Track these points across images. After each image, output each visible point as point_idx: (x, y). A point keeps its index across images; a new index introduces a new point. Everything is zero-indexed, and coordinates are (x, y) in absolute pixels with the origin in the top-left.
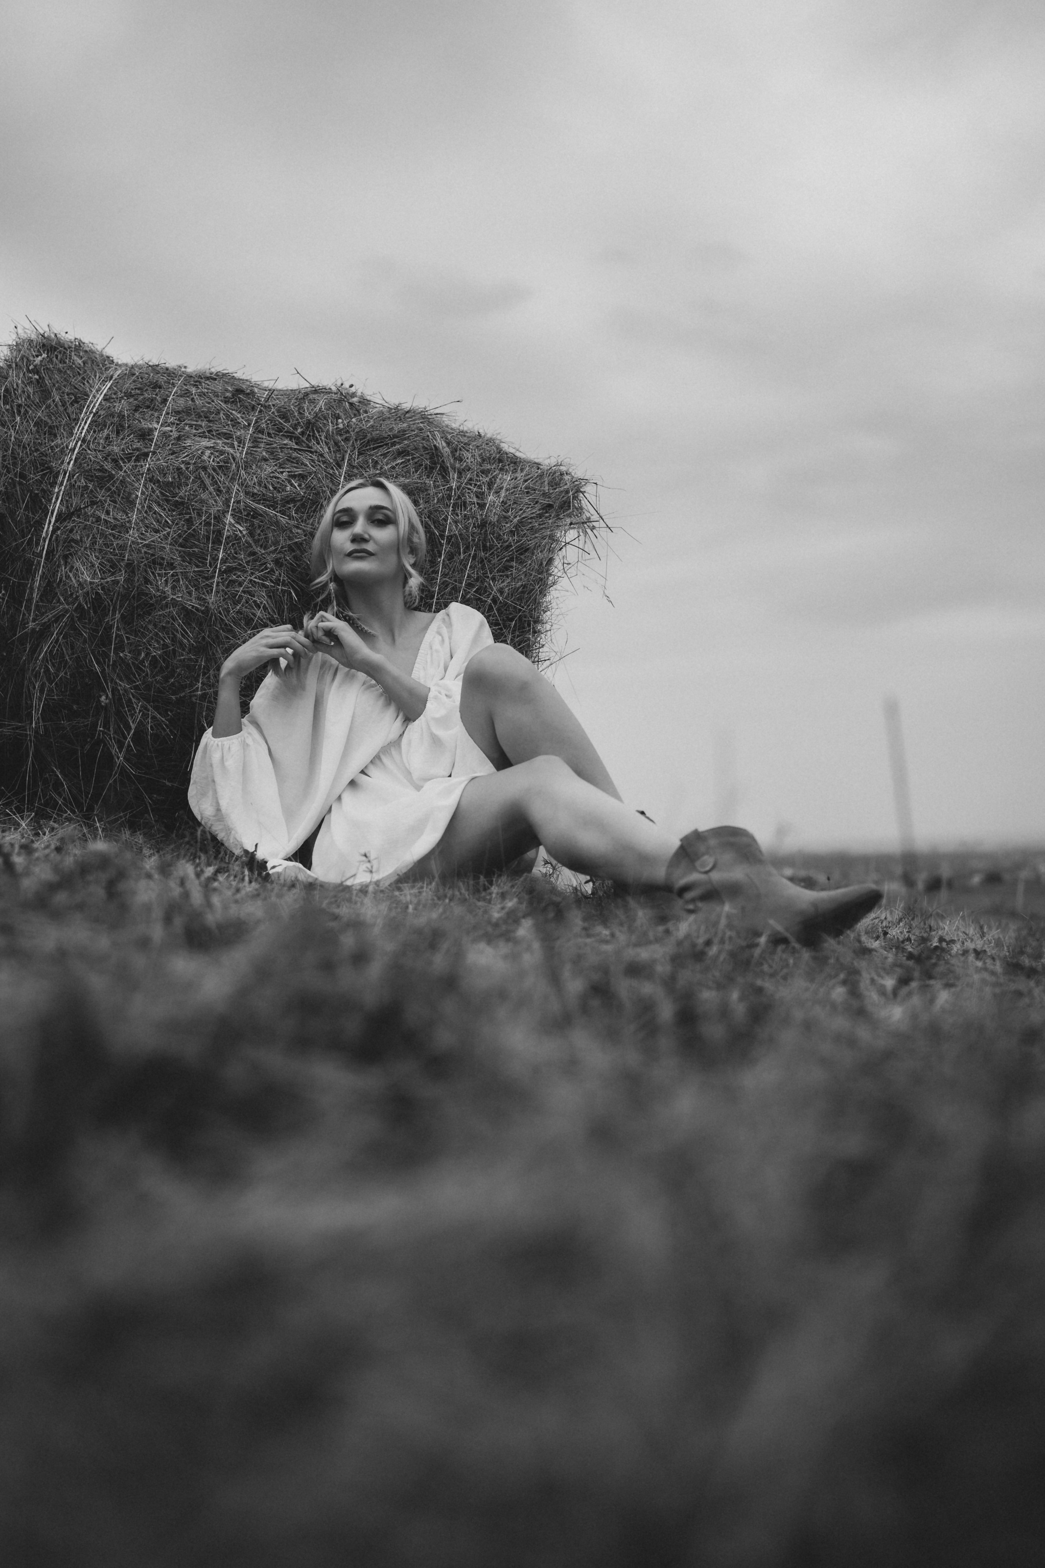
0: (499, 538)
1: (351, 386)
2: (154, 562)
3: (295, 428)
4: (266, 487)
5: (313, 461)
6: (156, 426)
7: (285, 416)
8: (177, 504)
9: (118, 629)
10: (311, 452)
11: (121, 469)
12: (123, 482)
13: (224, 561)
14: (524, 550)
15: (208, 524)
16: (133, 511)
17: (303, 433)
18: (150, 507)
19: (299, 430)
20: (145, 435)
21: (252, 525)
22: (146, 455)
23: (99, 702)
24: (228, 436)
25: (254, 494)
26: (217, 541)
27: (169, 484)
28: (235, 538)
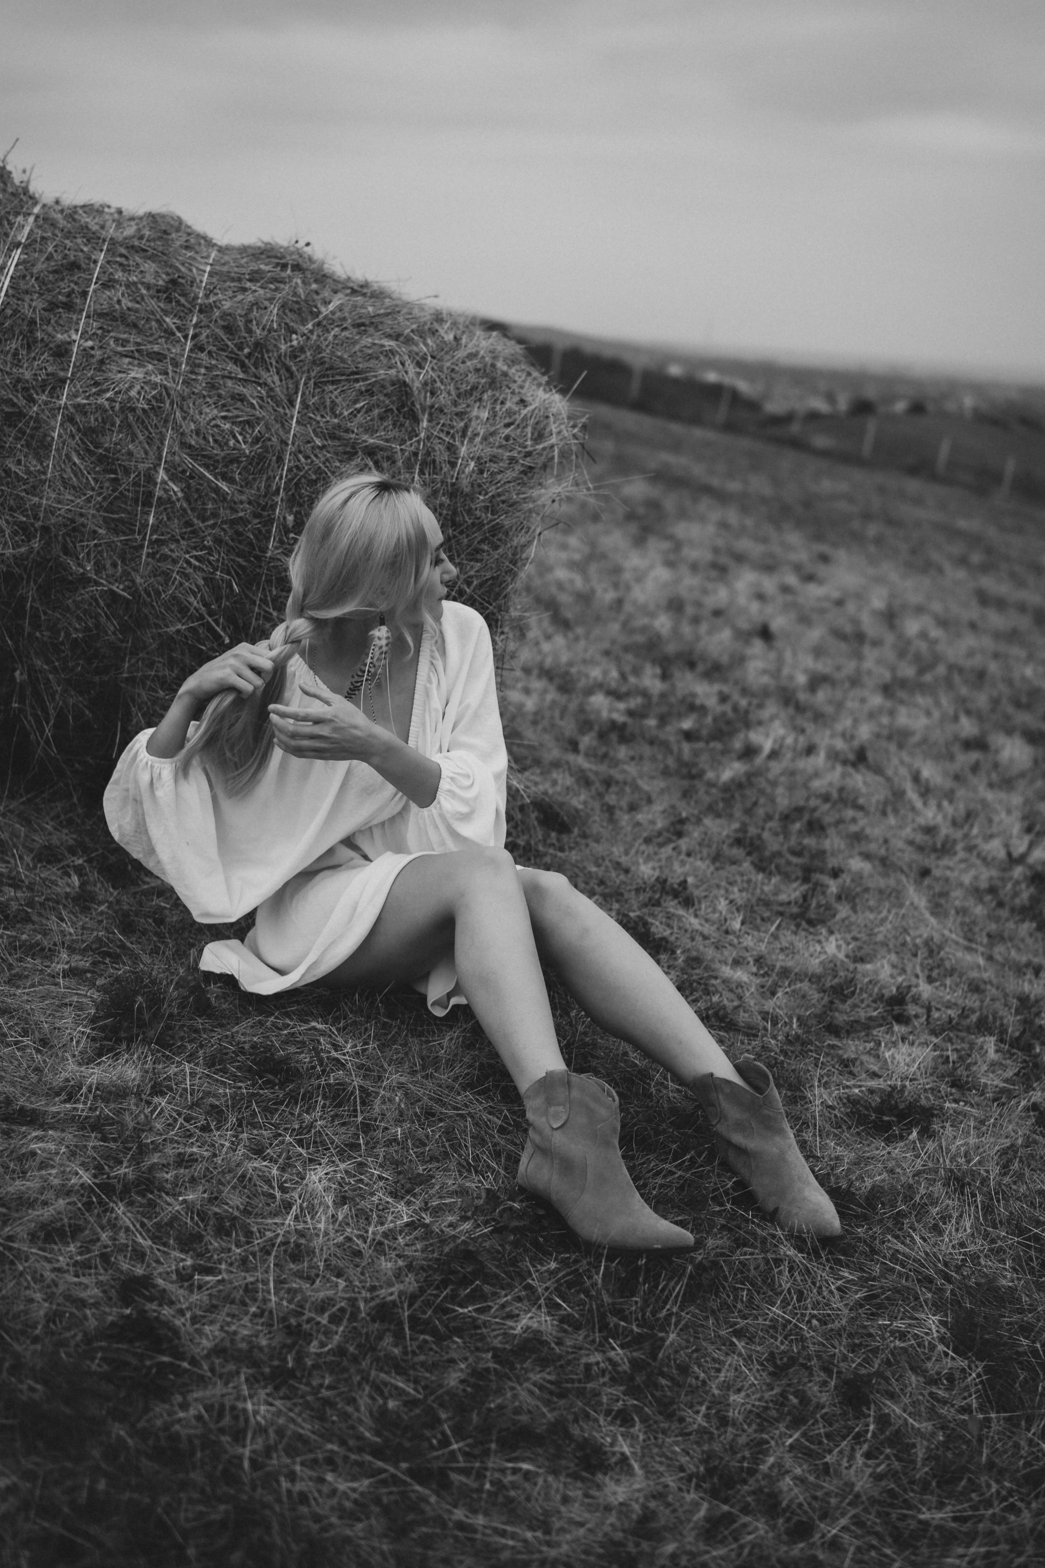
0: (469, 512)
1: (308, 244)
2: (74, 530)
3: (241, 349)
4: (205, 438)
5: (261, 398)
6: (74, 337)
7: (229, 329)
8: (101, 459)
9: (34, 600)
10: (260, 385)
11: (34, 401)
12: (37, 420)
13: (155, 530)
14: (496, 529)
15: (136, 484)
16: (48, 458)
17: (249, 356)
18: (68, 456)
19: (246, 351)
20: (61, 352)
21: (189, 486)
22: (63, 381)
23: (13, 678)
24: (159, 357)
25: (190, 446)
26: (147, 503)
27: (93, 430)
28: (166, 503)
